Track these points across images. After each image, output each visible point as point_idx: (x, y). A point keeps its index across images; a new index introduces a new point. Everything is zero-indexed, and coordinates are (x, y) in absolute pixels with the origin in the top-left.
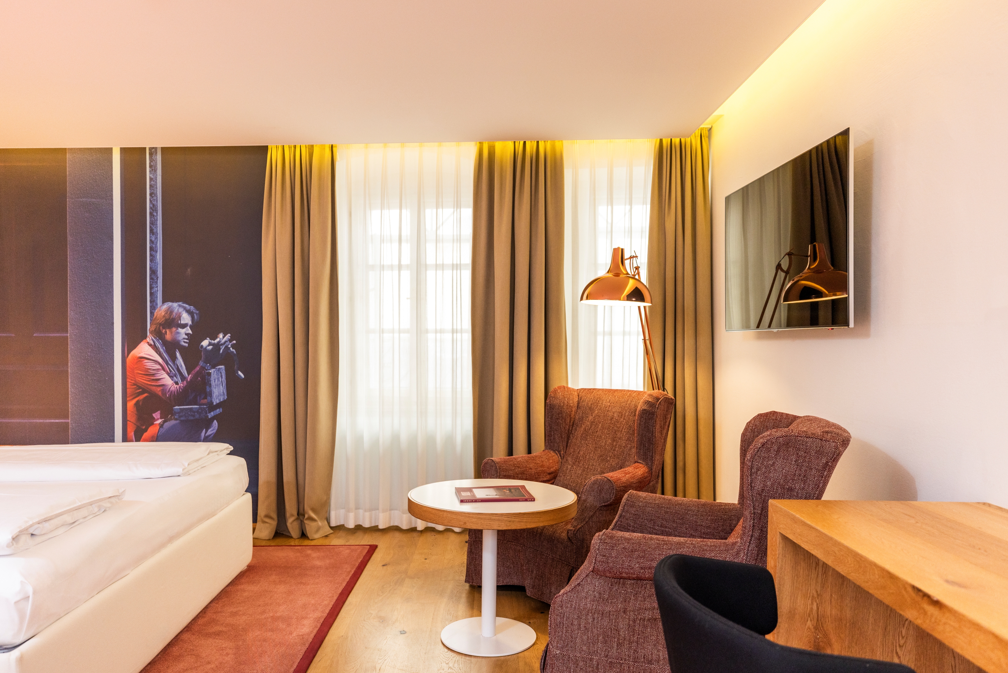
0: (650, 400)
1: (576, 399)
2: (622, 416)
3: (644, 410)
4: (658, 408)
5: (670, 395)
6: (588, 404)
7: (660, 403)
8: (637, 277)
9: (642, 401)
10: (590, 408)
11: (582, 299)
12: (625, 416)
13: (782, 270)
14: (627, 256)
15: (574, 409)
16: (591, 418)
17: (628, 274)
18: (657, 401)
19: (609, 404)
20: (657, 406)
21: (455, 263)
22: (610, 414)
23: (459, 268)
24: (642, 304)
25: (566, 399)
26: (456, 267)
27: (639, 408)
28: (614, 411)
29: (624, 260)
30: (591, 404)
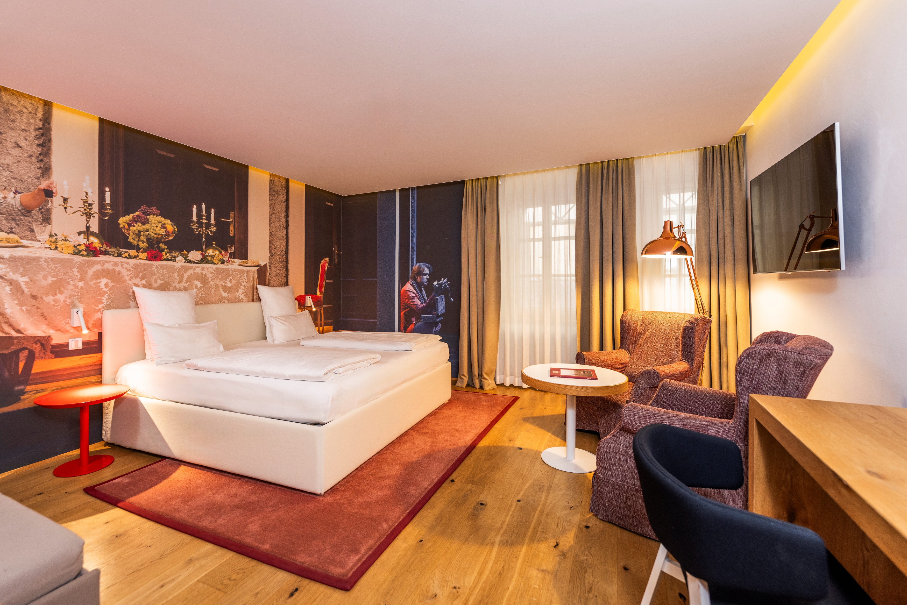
0: (690, 320)
1: (641, 318)
2: (672, 329)
3: (686, 326)
4: (696, 325)
5: (707, 316)
6: (649, 321)
7: (698, 322)
8: (683, 239)
9: (685, 320)
10: (650, 324)
11: (642, 254)
12: (674, 330)
13: (805, 229)
14: (674, 225)
15: (639, 324)
16: (650, 330)
17: (675, 237)
18: (696, 321)
19: (663, 322)
20: (696, 324)
21: (566, 235)
22: (664, 328)
23: (568, 238)
24: (688, 257)
25: (634, 318)
26: (566, 238)
27: (683, 325)
28: (666, 326)
29: (672, 228)
30: (651, 321)
